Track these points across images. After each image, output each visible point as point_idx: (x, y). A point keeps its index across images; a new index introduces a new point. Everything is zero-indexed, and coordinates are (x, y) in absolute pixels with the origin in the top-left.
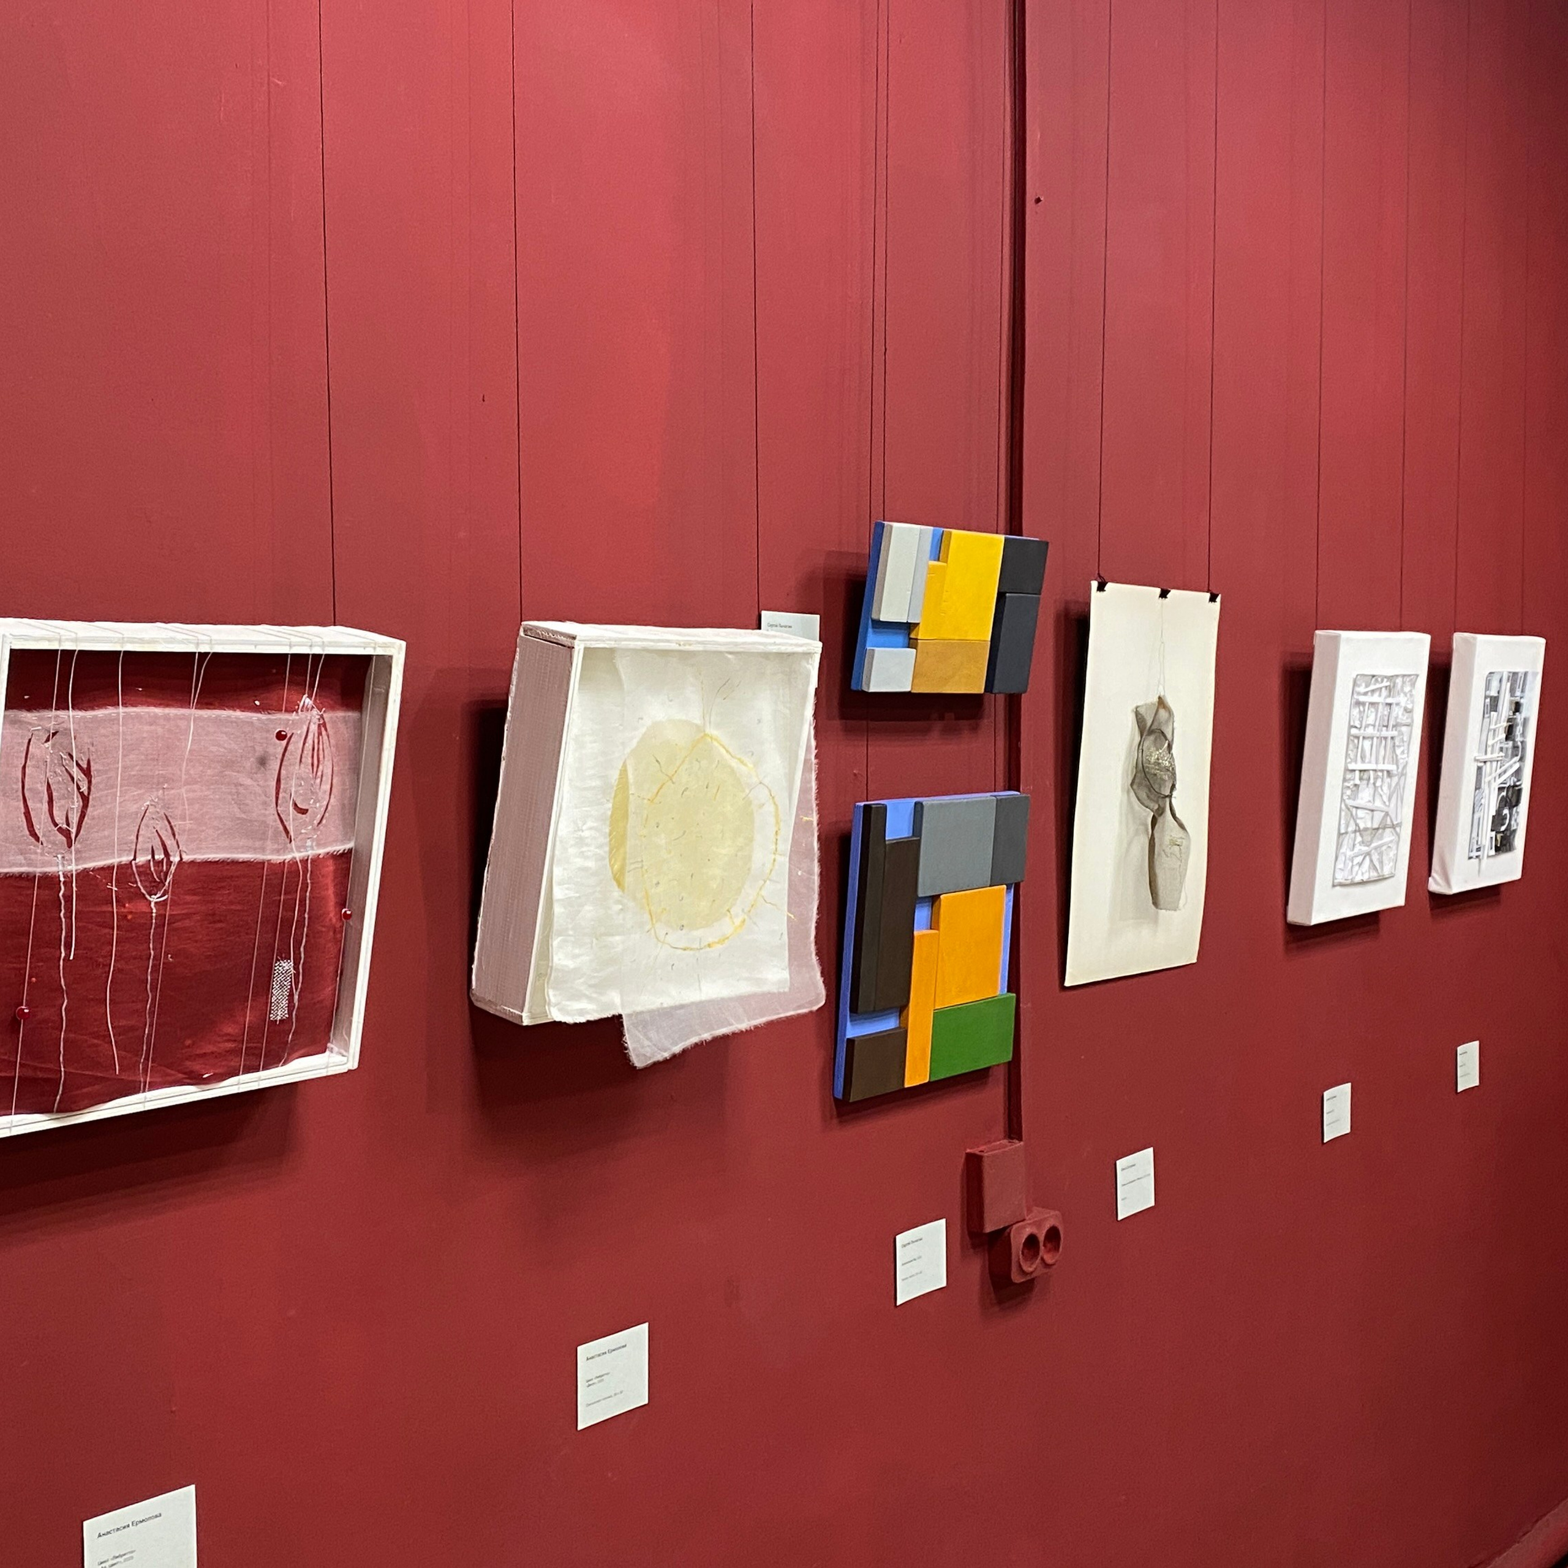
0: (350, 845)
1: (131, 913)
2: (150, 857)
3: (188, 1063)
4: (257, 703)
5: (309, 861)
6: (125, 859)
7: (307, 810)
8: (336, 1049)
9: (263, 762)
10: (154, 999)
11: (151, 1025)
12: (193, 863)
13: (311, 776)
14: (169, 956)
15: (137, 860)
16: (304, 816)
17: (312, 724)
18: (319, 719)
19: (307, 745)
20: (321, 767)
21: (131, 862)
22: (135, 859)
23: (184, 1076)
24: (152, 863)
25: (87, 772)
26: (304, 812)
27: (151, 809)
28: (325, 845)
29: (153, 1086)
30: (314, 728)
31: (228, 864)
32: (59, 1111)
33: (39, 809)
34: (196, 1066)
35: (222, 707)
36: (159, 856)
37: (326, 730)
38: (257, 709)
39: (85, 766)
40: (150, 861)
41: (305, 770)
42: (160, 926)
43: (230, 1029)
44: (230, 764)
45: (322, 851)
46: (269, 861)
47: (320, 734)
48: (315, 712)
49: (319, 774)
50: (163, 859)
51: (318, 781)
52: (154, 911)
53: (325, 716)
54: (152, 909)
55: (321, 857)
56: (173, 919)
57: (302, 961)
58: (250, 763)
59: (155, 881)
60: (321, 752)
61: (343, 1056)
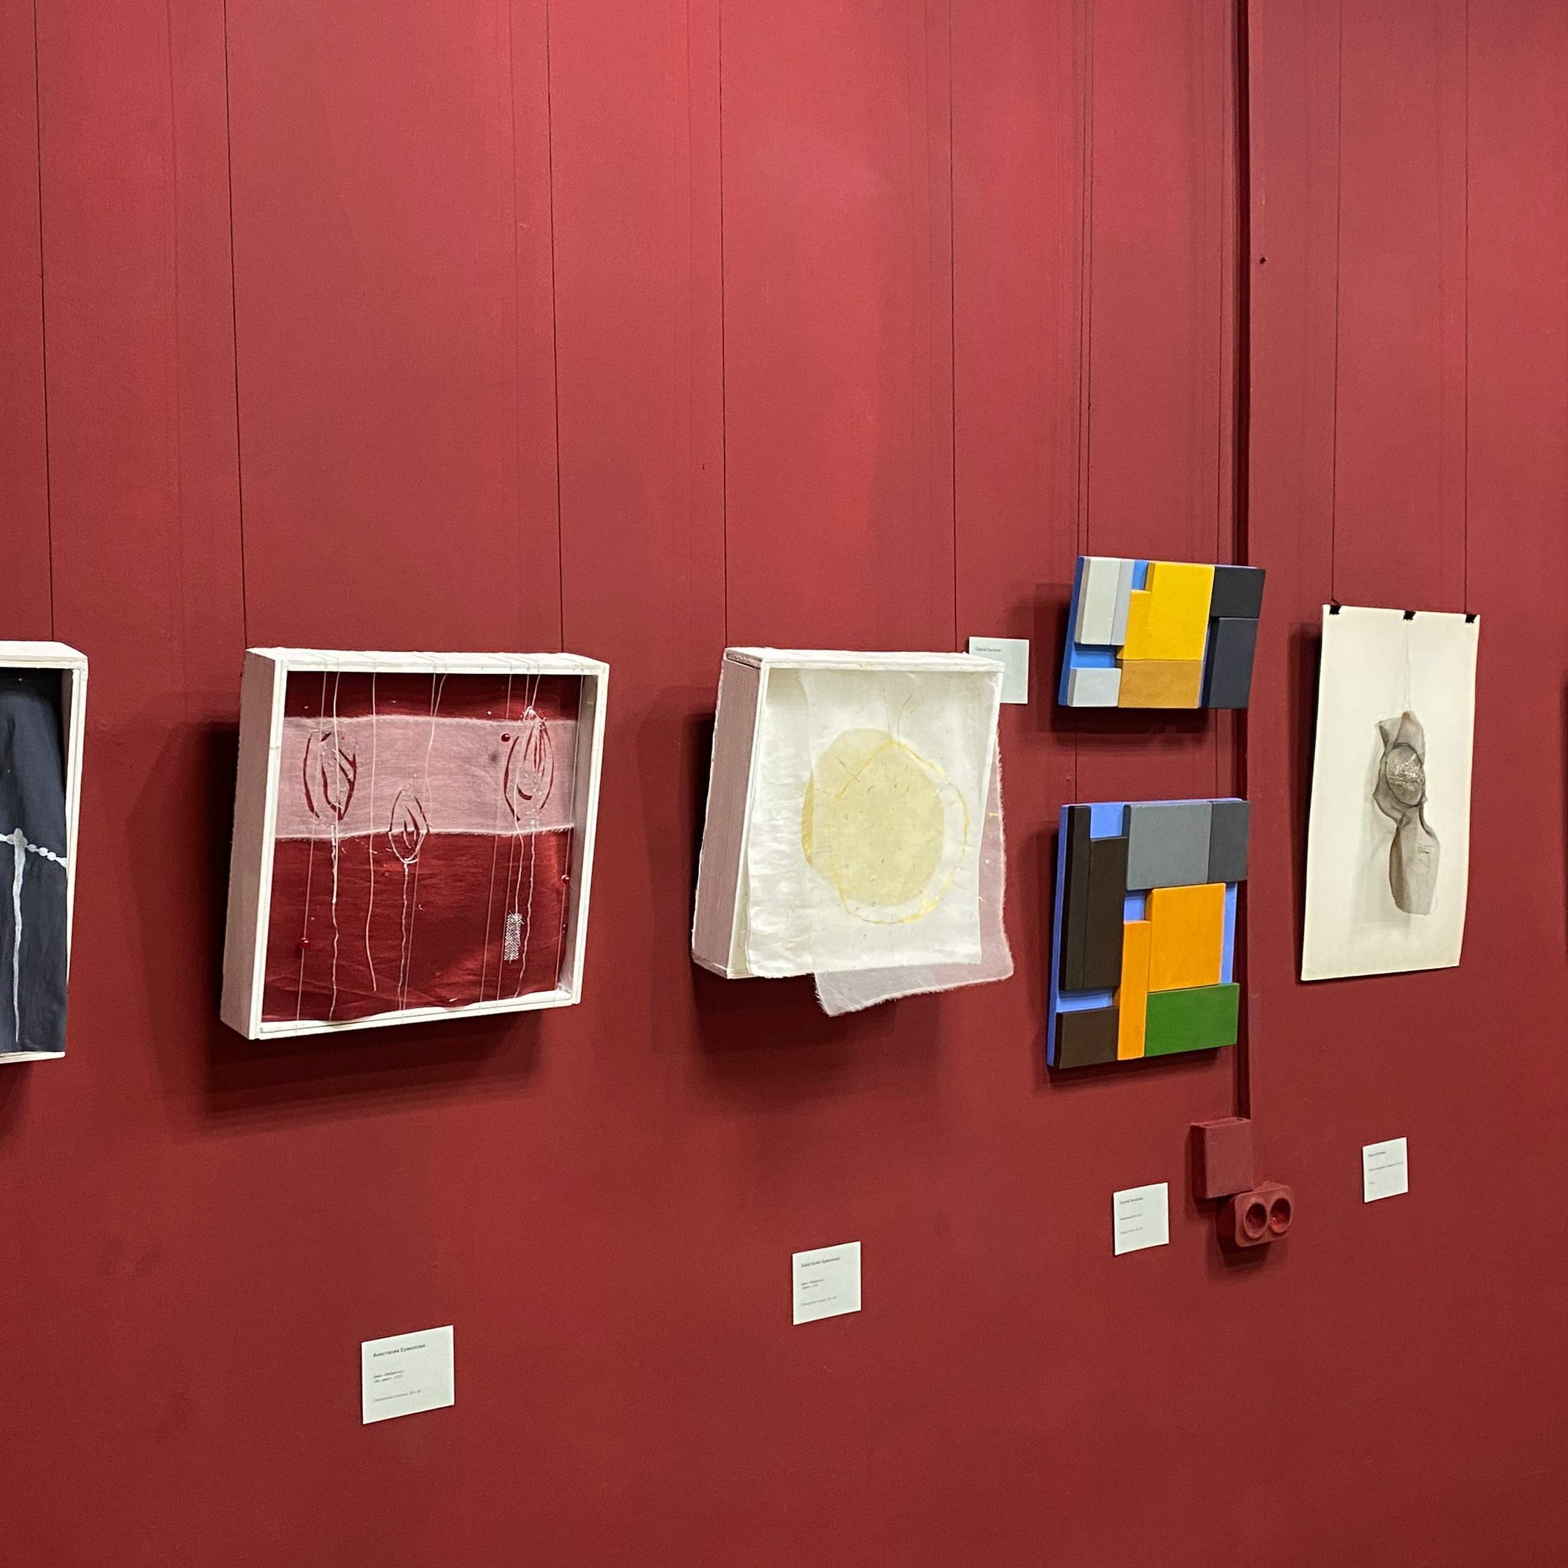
0: (570, 826)
1: (389, 871)
2: (403, 829)
3: (438, 990)
4: (489, 713)
5: (533, 837)
6: (383, 830)
7: (531, 797)
8: (564, 987)
9: (494, 758)
10: (408, 938)
11: (406, 958)
12: (438, 835)
13: (534, 769)
14: (420, 906)
15: (393, 831)
16: (528, 801)
17: (535, 729)
18: (541, 726)
19: (530, 746)
20: (542, 764)
21: (387, 833)
22: (391, 830)
23: (434, 1000)
24: (405, 834)
25: (353, 764)
26: (529, 798)
27: (403, 793)
28: (547, 825)
29: (409, 1006)
30: (536, 732)
31: (466, 836)
32: (333, 1019)
33: (317, 790)
34: (444, 992)
35: (461, 715)
36: (411, 829)
37: (547, 734)
38: (489, 718)
39: (351, 759)
40: (403, 832)
41: (529, 765)
42: (411, 882)
43: (471, 965)
44: (468, 760)
45: (544, 829)
46: (498, 835)
47: (541, 737)
48: (538, 719)
49: (541, 768)
50: (413, 832)
51: (540, 774)
52: (407, 870)
53: (546, 723)
54: (404, 869)
55: (543, 833)
56: (422, 878)
57: (529, 915)
58: (484, 759)
59: (407, 848)
60: (542, 751)
61: (569, 993)
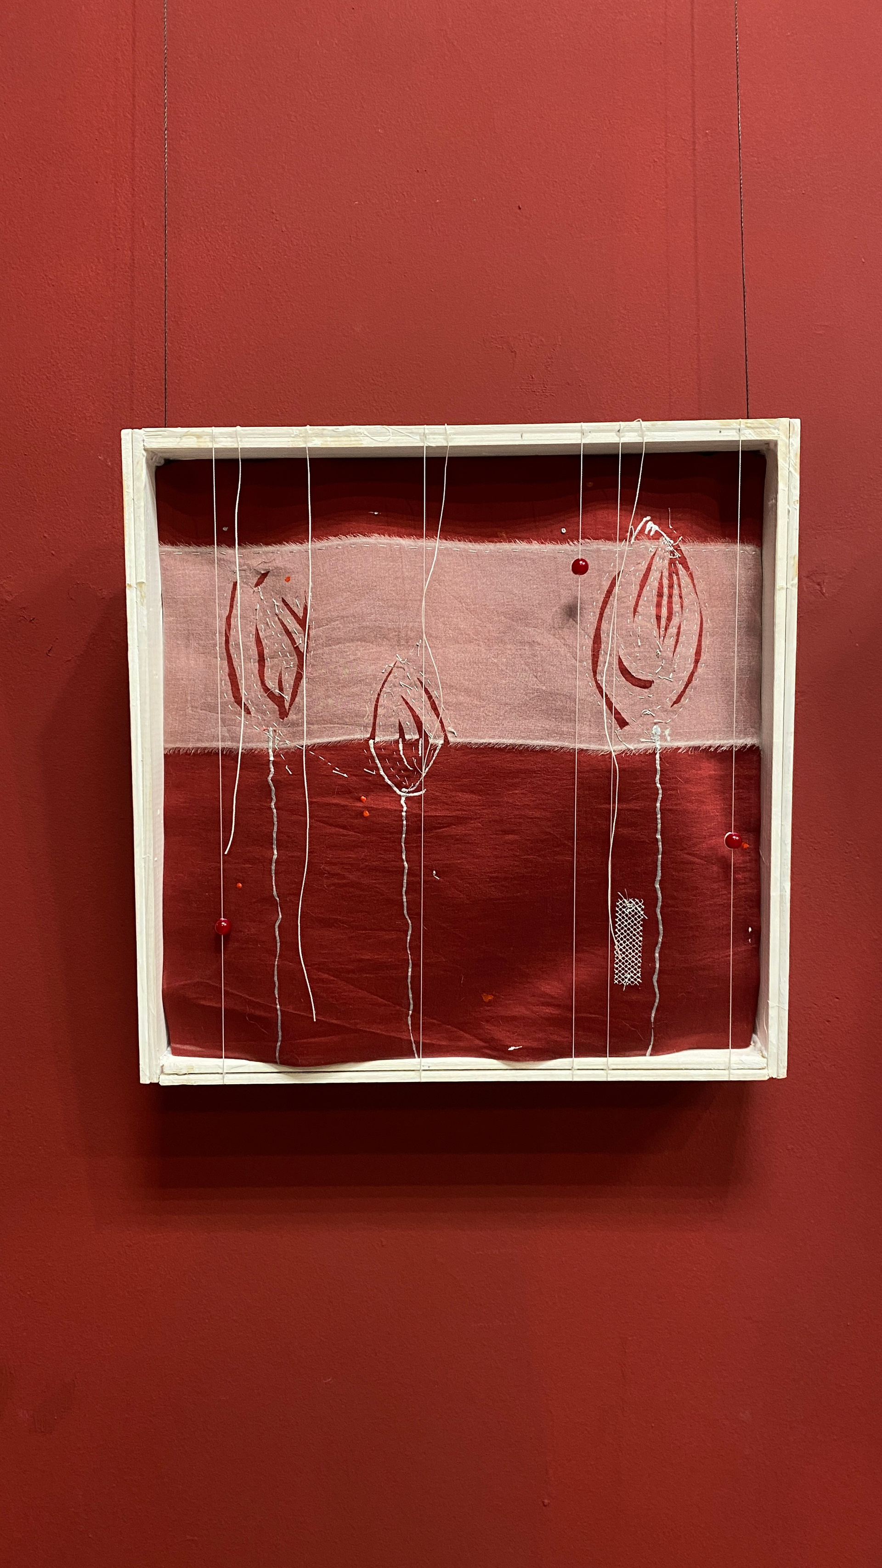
0: (749, 741)
1: (367, 808)
2: (397, 736)
3: (488, 1026)
4: (564, 531)
5: (658, 756)
6: (360, 735)
7: (651, 682)
8: (759, 1045)
9: (571, 612)
10: (416, 929)
11: (416, 965)
12: (465, 749)
13: (655, 633)
14: (434, 872)
15: (377, 739)
16: (646, 690)
17: (657, 559)
18: (672, 552)
19: (647, 588)
20: (675, 621)
21: (367, 741)
22: (373, 737)
23: (482, 1044)
24: (401, 746)
25: (302, 622)
26: (646, 685)
27: (396, 672)
28: (688, 736)
29: (430, 1051)
30: (661, 565)
31: (521, 752)
33: (246, 668)
34: (498, 1033)
36: (412, 736)
37: (687, 568)
38: (563, 539)
39: (301, 615)
40: (397, 742)
41: (645, 622)
42: (413, 830)
43: (550, 987)
44: (521, 617)
45: (682, 744)
46: (581, 751)
47: (673, 571)
48: (666, 542)
49: (673, 630)
50: (417, 740)
51: (672, 641)
52: (405, 809)
53: (683, 548)
54: (402, 807)
55: (679, 751)
56: (433, 825)
58: (551, 614)
59: (406, 769)
60: (676, 599)
61: (763, 1057)
